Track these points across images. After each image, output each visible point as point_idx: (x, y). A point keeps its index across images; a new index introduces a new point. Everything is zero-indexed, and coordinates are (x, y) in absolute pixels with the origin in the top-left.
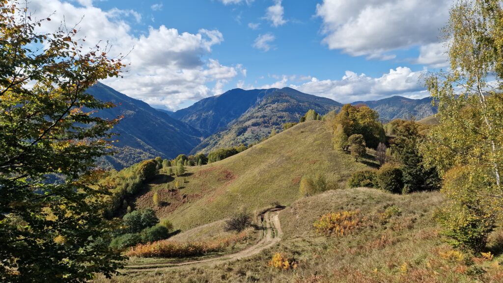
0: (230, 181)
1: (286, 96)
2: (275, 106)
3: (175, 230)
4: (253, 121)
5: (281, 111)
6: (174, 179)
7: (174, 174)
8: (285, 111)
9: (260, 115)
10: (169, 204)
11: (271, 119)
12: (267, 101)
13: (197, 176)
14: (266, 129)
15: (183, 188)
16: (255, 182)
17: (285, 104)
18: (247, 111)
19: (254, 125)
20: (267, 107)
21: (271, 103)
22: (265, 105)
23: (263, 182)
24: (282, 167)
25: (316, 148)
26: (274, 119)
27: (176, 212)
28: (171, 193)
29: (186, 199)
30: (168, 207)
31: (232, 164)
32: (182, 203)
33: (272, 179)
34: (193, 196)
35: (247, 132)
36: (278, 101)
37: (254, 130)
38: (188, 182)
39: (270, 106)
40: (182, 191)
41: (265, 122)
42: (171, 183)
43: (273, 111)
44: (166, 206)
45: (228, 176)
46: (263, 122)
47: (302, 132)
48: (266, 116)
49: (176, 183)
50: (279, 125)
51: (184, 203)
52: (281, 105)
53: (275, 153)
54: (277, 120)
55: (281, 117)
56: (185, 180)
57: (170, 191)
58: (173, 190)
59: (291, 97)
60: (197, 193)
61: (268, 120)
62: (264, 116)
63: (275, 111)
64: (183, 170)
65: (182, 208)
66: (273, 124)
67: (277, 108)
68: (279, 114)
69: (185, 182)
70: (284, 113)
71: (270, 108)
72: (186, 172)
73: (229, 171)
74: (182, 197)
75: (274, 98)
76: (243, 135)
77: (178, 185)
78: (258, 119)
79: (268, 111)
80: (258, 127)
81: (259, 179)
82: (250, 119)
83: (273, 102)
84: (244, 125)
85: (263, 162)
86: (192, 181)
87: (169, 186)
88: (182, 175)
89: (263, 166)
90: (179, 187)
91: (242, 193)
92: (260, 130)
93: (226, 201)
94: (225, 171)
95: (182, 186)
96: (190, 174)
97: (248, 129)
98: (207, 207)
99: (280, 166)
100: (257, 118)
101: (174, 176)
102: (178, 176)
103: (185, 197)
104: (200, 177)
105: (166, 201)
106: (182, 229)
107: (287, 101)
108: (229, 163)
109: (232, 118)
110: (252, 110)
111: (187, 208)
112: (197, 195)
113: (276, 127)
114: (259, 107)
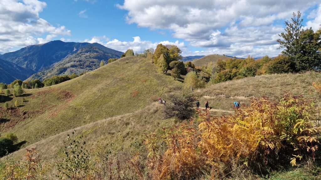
0: (70, 99)
1: (96, 48)
2: (88, 54)
3: (19, 141)
4: (72, 63)
5: (92, 58)
6: (12, 99)
7: (12, 95)
8: (96, 58)
9: (77, 60)
10: (9, 120)
11: (85, 63)
12: (82, 50)
13: (36, 96)
14: (82, 70)
15: (23, 106)
16: (97, 98)
17: (95, 53)
18: (66, 57)
19: (72, 66)
20: (82, 55)
21: (85, 52)
22: (81, 53)
23: (104, 97)
24: (118, 85)
25: (143, 72)
26: (87, 63)
27: (16, 126)
28: (10, 111)
29: (26, 115)
30: (7, 123)
31: (70, 86)
32: (22, 118)
33: (112, 94)
34: (33, 113)
35: (67, 71)
36: (90, 51)
37: (73, 70)
38: (28, 101)
39: (85, 54)
40: (21, 109)
41: (81, 65)
42: (9, 103)
43: (87, 57)
44: (6, 122)
45: (67, 95)
46: (79, 65)
47: (127, 63)
48: (81, 61)
49: (15, 102)
50: (91, 67)
51: (24, 118)
52: (92, 54)
53: (108, 77)
54: (90, 64)
55: (93, 62)
56: (24, 99)
57: (8, 109)
58: (12, 109)
59: (99, 49)
60: (37, 110)
61: (83, 64)
62: (80, 61)
63: (88, 57)
64: (21, 91)
65: (23, 123)
66: (87, 66)
67: (89, 56)
68: (91, 60)
69: (24, 102)
70: (95, 60)
71: (84, 55)
72: (24, 93)
73: (67, 91)
74: (22, 114)
75: (87, 49)
76: (64, 73)
77: (17, 104)
78: (76, 63)
79: (83, 57)
80: (75, 68)
81: (99, 95)
82: (69, 62)
83: (87, 52)
84: (64, 66)
85: (99, 83)
86: (31, 100)
87: (7, 105)
88: (20, 96)
89: (100, 86)
90: (18, 105)
91: (85, 106)
92: (77, 70)
93: (71, 113)
94: (64, 92)
95: (22, 105)
96: (29, 95)
97: (68, 69)
98: (52, 119)
99: (116, 85)
100: (74, 62)
101: (12, 97)
102: (16, 96)
103: (25, 113)
104: (39, 97)
105: (5, 118)
106: (27, 140)
107: (97, 52)
108: (66, 86)
109: (54, 61)
110: (70, 56)
111: (28, 122)
112: (38, 112)
113: (89, 68)
114: (76, 54)
